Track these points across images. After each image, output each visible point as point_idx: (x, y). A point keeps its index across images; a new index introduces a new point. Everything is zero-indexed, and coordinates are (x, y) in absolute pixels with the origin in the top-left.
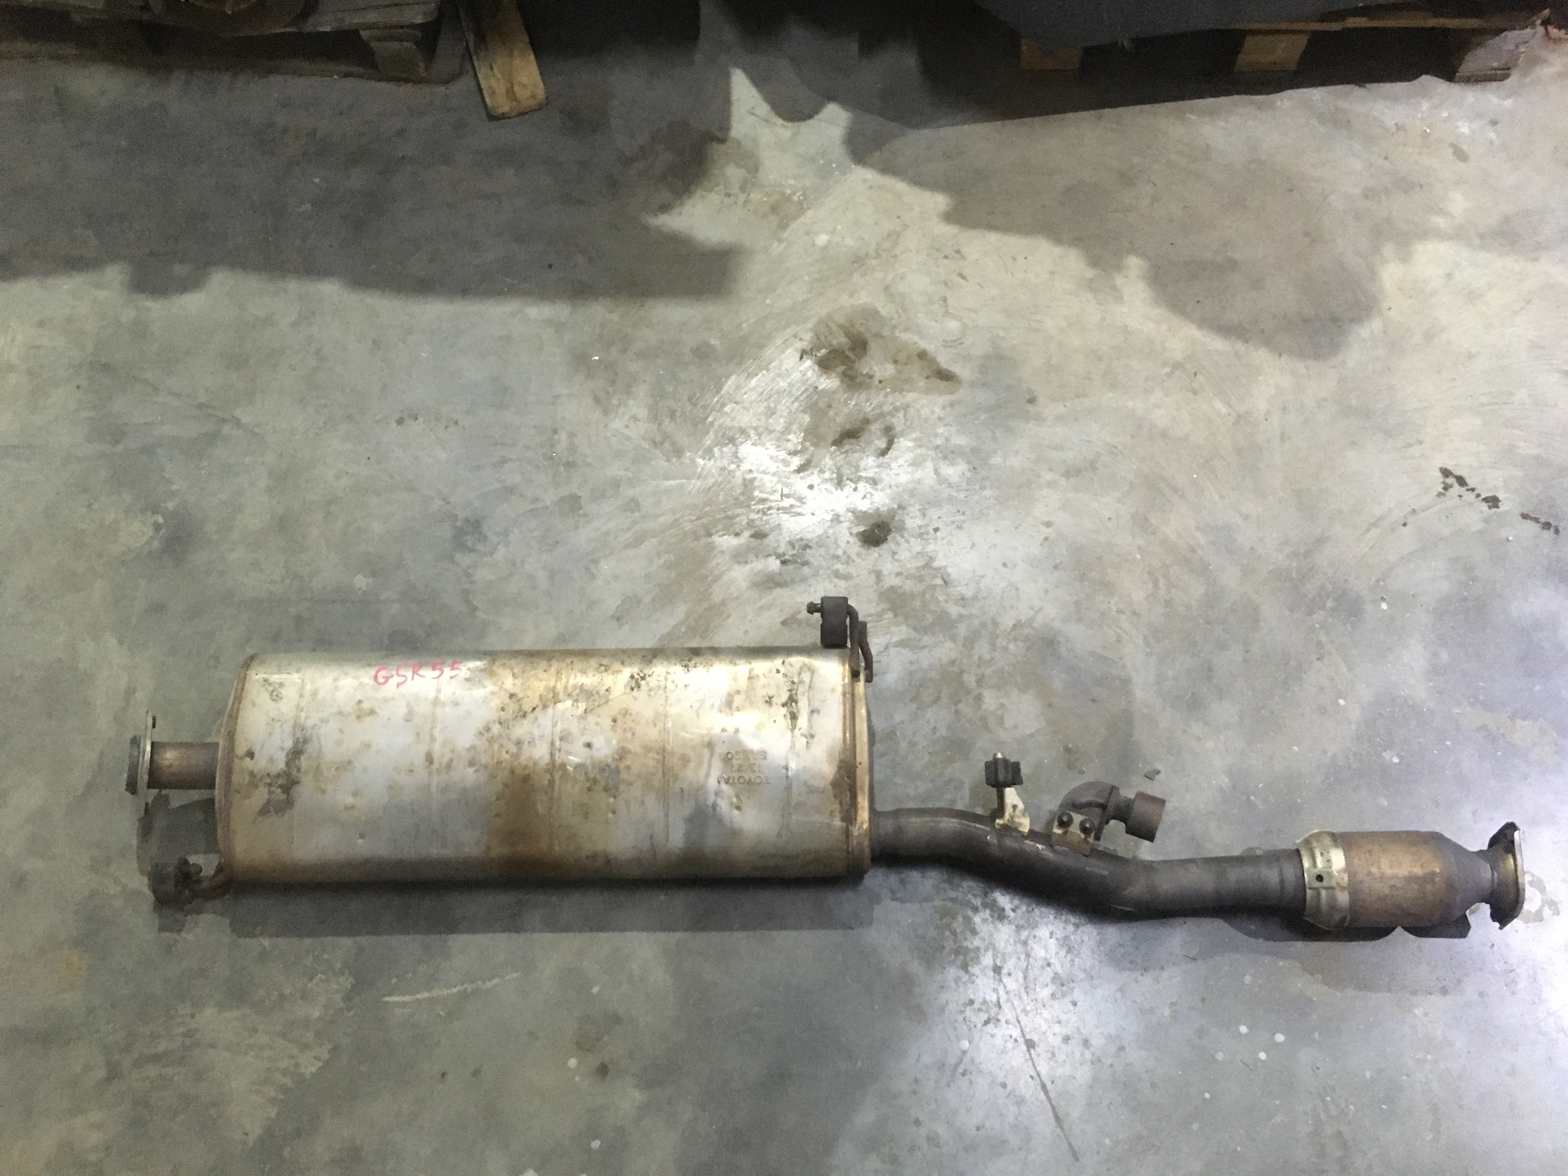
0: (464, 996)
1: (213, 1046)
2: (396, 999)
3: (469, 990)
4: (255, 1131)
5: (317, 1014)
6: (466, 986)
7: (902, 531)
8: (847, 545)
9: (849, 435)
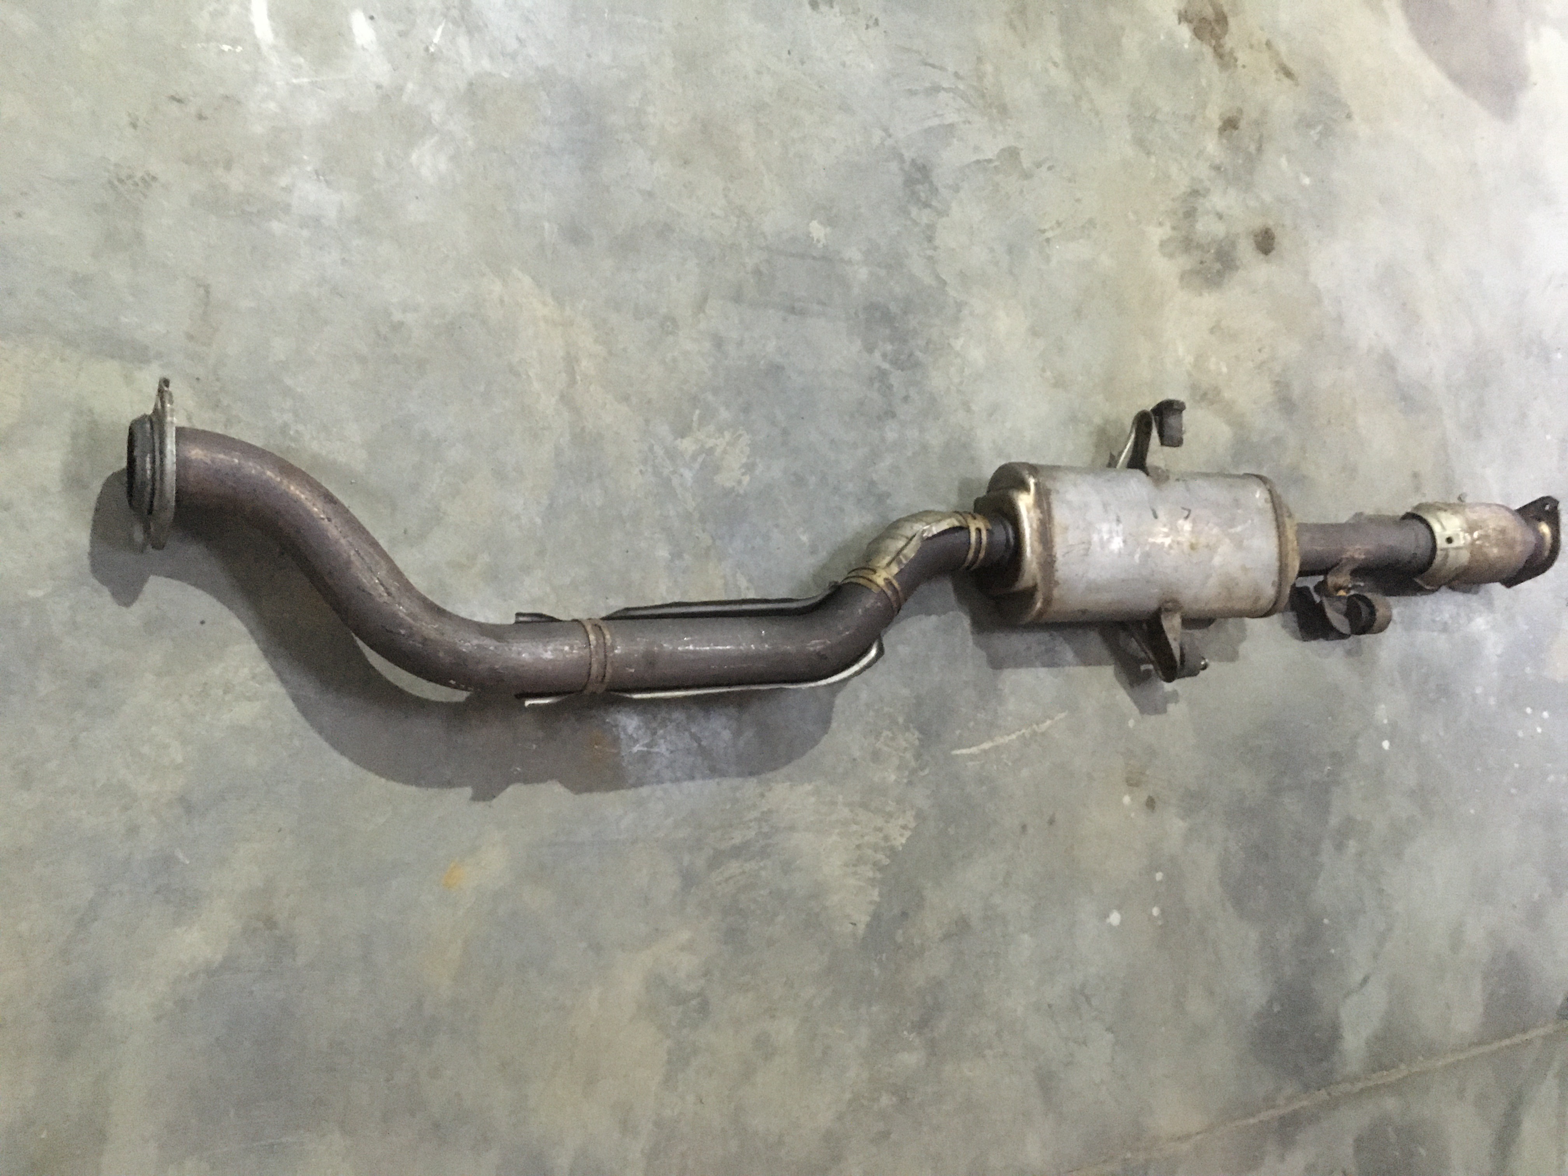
0: (1025, 742)
1: (792, 828)
2: (964, 751)
3: (1027, 736)
4: (863, 919)
5: (893, 777)
6: (1023, 731)
7: (1283, 241)
8: (1246, 250)
9: (1230, 124)
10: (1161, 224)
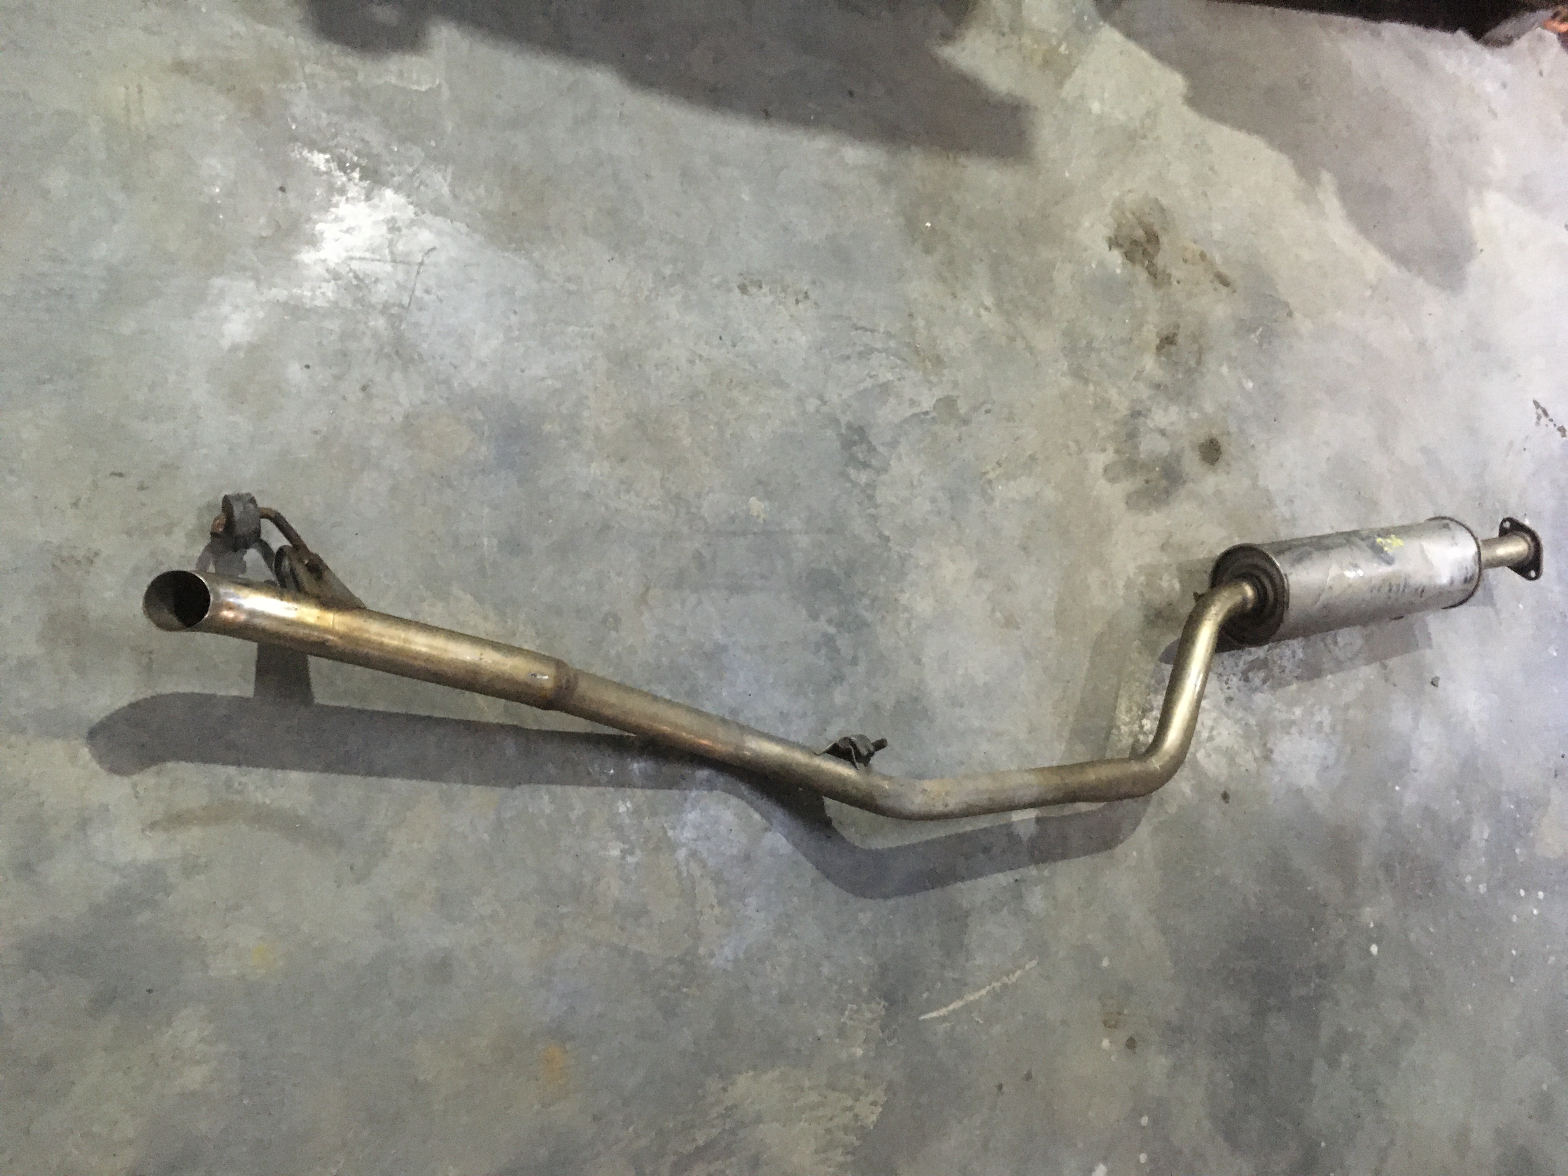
0: (996, 996)
1: (759, 1119)
2: (934, 1014)
3: (998, 990)
6: (993, 985)
7: (1229, 448)
8: (1191, 463)
9: (1167, 341)
10: (1104, 450)
